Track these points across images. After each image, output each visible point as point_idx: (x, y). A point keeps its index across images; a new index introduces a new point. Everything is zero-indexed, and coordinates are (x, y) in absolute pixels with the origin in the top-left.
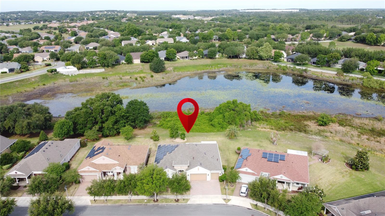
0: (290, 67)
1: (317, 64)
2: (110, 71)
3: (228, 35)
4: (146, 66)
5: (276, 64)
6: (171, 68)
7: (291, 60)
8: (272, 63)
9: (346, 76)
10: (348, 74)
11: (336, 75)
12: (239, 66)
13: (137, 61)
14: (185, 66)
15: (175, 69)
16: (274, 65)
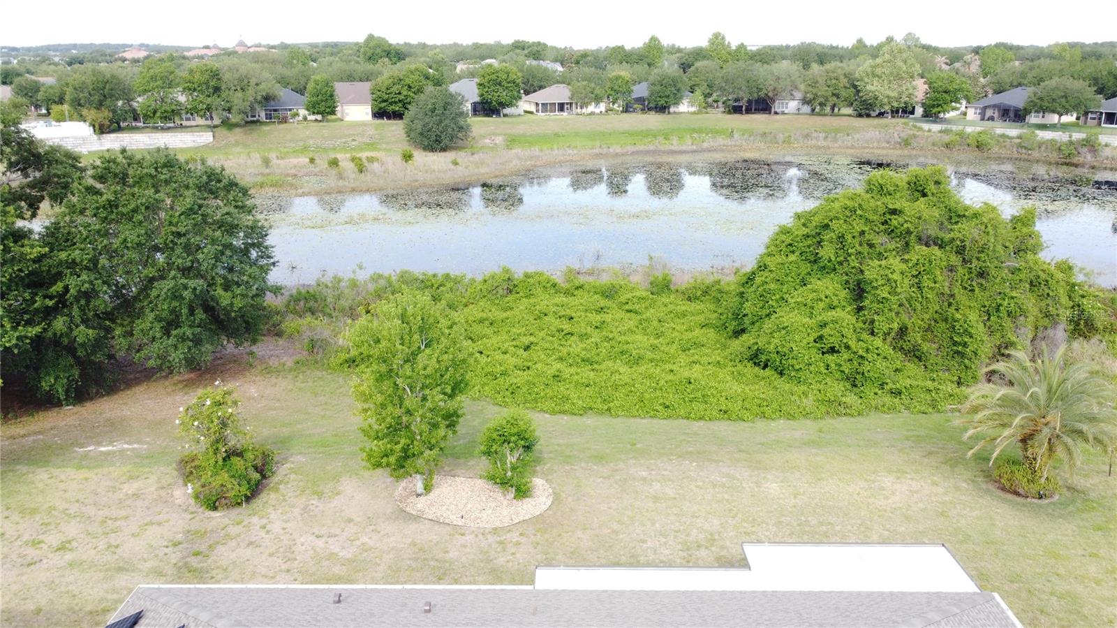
0: (1003, 136)
2: (237, 144)
3: (713, 54)
4: (394, 128)
5: (936, 127)
6: (499, 140)
7: (996, 115)
8: (919, 124)
12: (781, 137)
13: (357, 112)
14: (557, 135)
15: (512, 141)
16: (930, 130)
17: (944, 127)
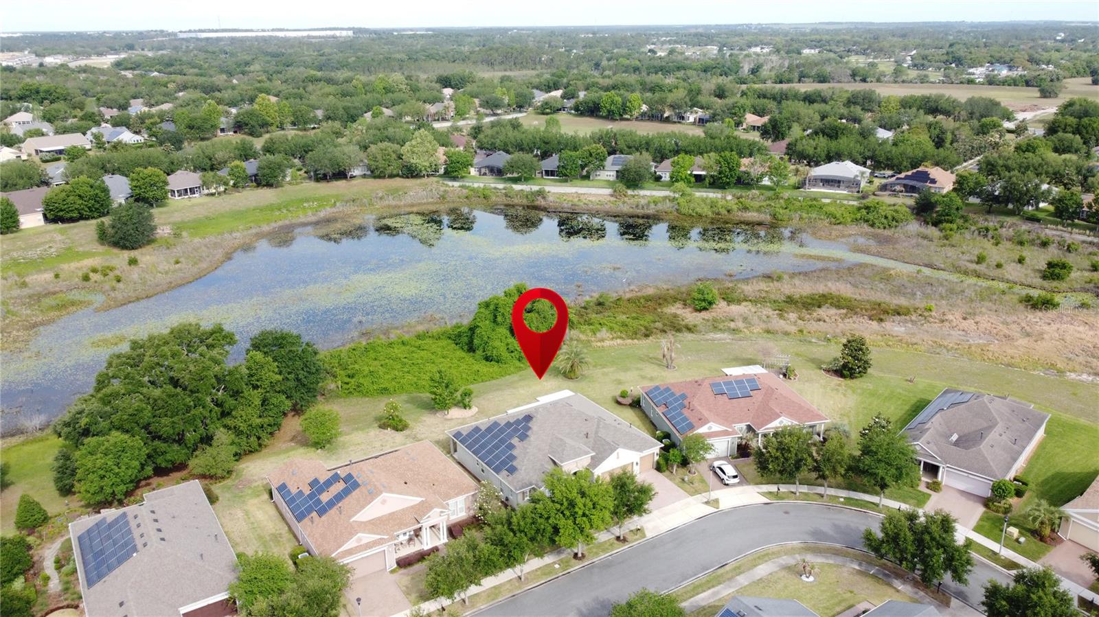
0: (495, 188)
1: (562, 174)
3: (264, 113)
5: (456, 184)
7: (487, 172)
8: (445, 182)
9: (633, 196)
10: (636, 192)
11: (612, 196)
13: (33, 220)
14: (208, 218)
15: (179, 229)
16: (453, 186)
17: (461, 184)
